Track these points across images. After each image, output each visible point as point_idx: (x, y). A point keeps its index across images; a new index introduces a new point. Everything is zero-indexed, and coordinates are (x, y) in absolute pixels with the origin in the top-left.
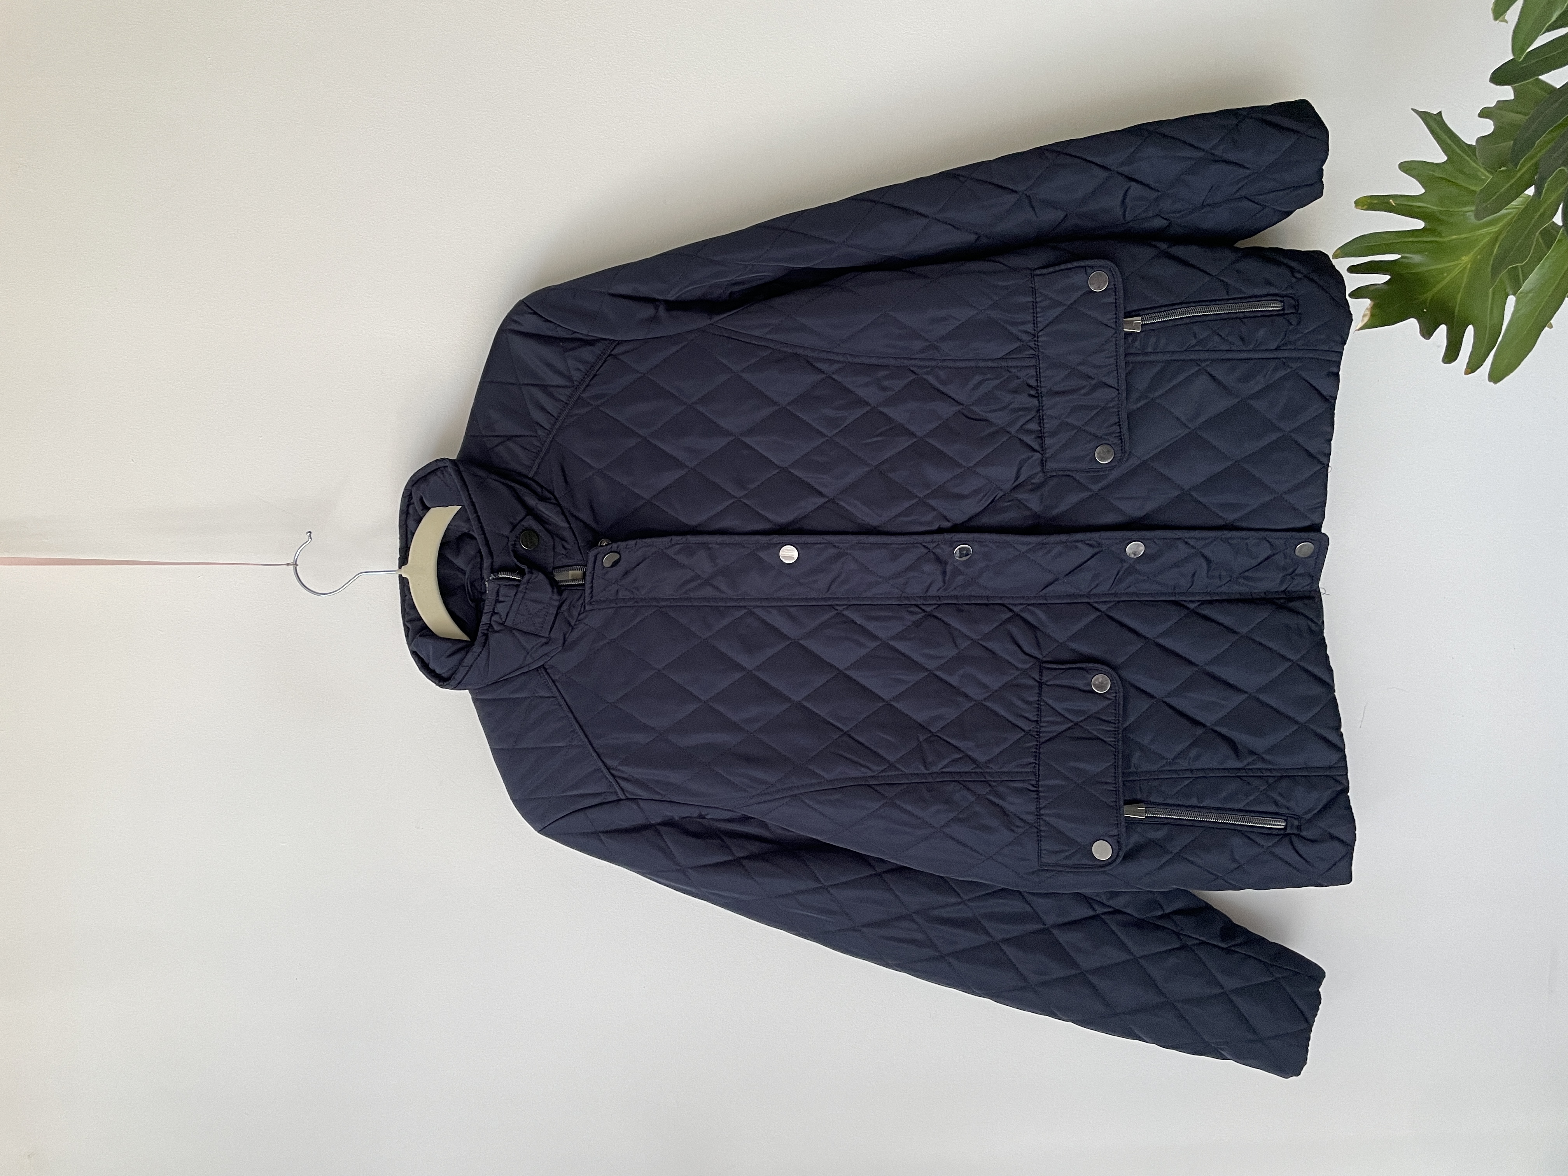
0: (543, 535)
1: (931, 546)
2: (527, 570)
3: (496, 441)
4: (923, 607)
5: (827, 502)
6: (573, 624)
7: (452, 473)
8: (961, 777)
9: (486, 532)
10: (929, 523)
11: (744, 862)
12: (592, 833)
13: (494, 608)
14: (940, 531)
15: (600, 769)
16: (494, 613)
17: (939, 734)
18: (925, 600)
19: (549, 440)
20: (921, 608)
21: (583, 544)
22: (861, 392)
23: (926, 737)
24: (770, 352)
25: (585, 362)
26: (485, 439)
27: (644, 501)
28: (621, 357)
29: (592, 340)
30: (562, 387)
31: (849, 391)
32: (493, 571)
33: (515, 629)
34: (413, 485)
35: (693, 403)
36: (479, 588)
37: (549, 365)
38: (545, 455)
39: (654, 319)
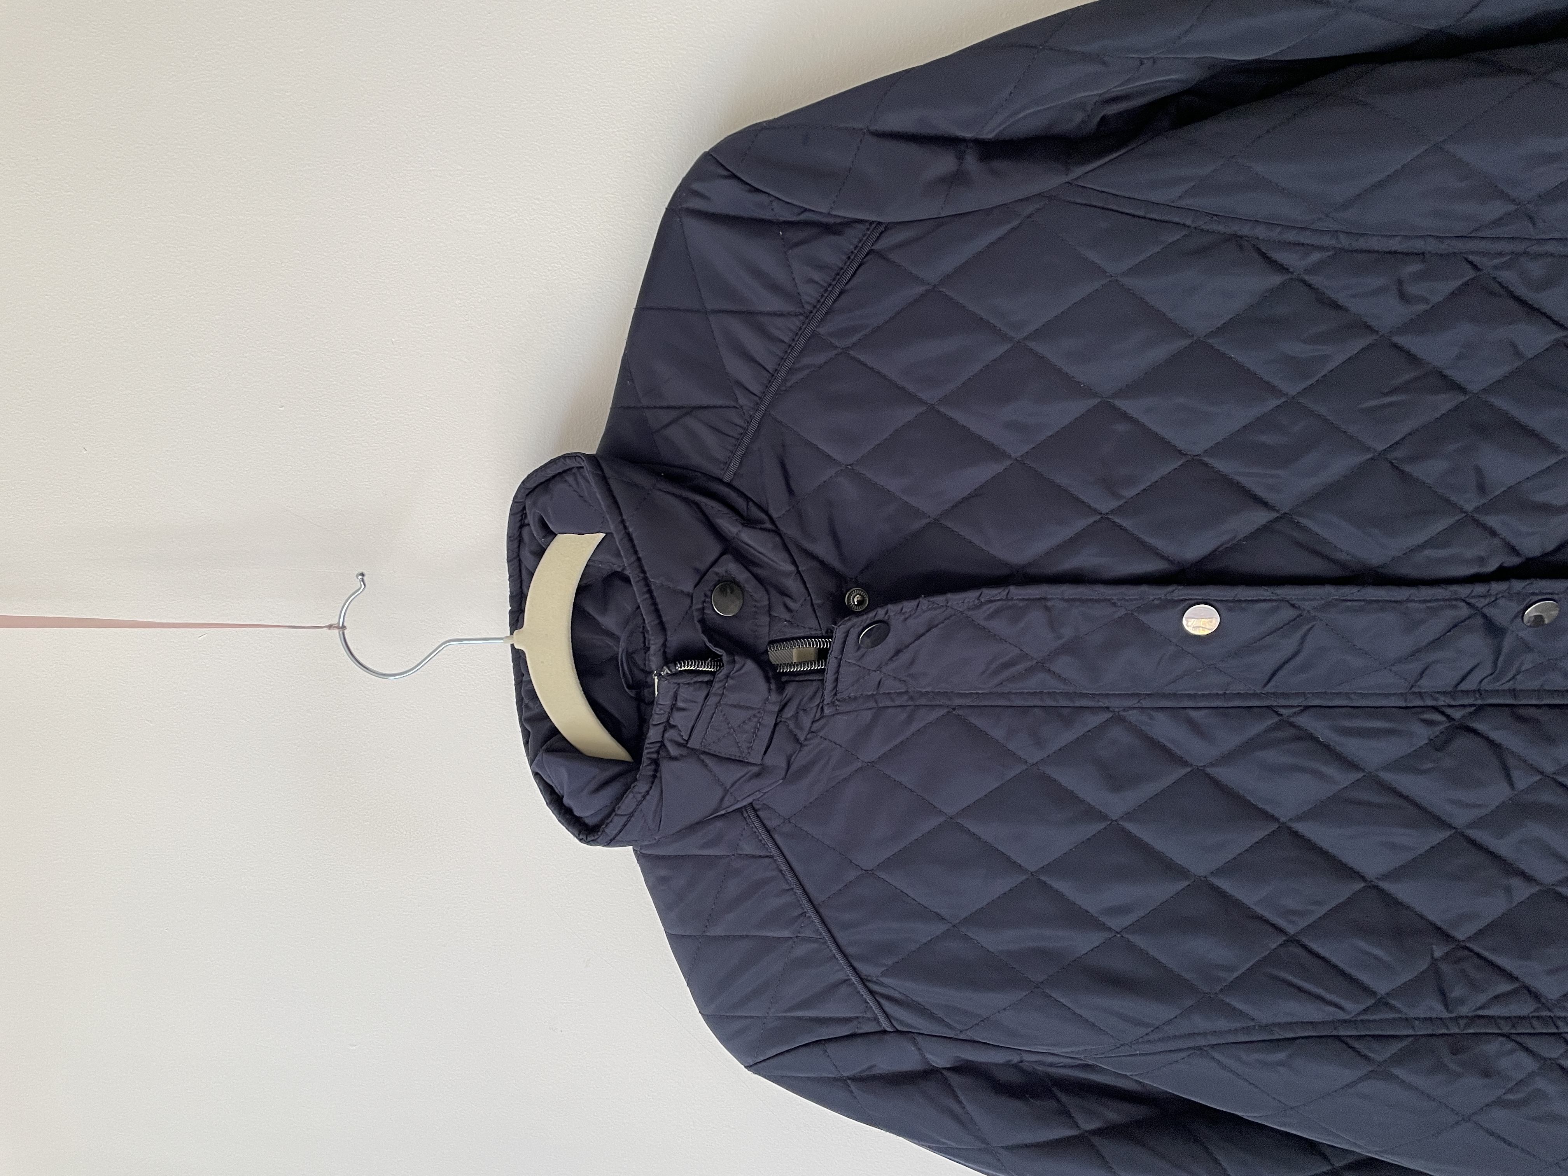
0: (751, 586)
1: (1481, 603)
2: (725, 658)
3: (666, 417)
4: (1448, 711)
5: (1277, 519)
6: (802, 738)
7: (590, 477)
8: (1513, 1026)
9: (653, 587)
10: (1481, 560)
11: (1097, 1141)
12: (835, 1079)
13: (669, 717)
14: (1502, 574)
15: (849, 980)
16: (668, 726)
17: (1469, 945)
18: (1454, 699)
19: (758, 416)
20: (1443, 713)
21: (819, 602)
22: (1359, 307)
23: (1446, 949)
24: (1183, 233)
25: (821, 267)
26: (648, 414)
27: (928, 520)
28: (892, 256)
29: (835, 224)
30: (781, 315)
31: (1335, 306)
32: (669, 660)
33: (704, 753)
34: (527, 495)
35: (1025, 339)
36: (640, 663)
37: (757, 273)
38: (753, 441)
39: (957, 179)
